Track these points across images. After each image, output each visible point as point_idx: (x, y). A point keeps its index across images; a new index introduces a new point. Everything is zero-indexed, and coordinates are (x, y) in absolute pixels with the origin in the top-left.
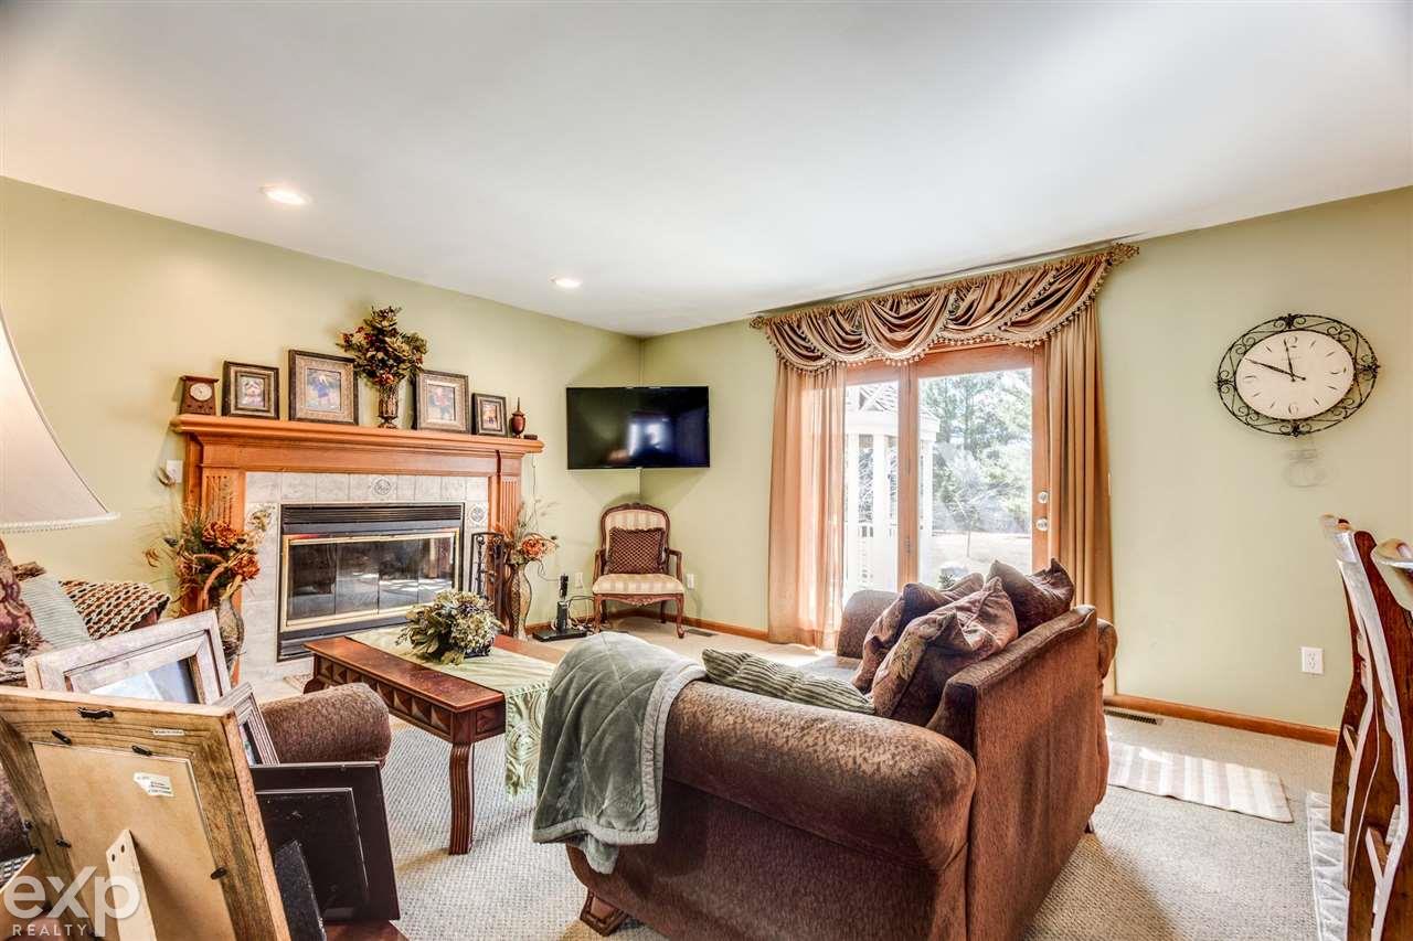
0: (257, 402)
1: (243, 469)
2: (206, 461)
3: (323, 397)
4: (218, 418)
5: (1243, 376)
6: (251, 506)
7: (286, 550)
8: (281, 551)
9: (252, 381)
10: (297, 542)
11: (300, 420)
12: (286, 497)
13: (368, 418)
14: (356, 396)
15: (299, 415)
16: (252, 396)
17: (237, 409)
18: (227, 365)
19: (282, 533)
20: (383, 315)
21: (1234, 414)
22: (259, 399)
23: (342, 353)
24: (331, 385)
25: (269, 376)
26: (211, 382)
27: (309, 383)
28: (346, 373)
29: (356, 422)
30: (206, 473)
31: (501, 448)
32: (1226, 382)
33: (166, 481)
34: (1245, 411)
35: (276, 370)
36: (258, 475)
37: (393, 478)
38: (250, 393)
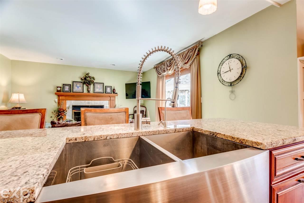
0: (68, 90)
1: (66, 100)
2: (60, 99)
3: (78, 88)
4: (62, 93)
5: (222, 71)
6: (67, 106)
7: (73, 112)
8: (72, 113)
9: (67, 86)
10: (75, 111)
11: (74, 92)
12: (73, 104)
13: (85, 91)
14: (83, 88)
15: (74, 91)
16: (67, 89)
17: (64, 91)
18: (63, 84)
19: (72, 110)
20: (87, 74)
21: (220, 81)
22: (68, 89)
23: (81, 81)
24: (80, 86)
25: (69, 86)
26: (61, 87)
27: (76, 86)
28: (81, 84)
29: (83, 92)
30: (60, 101)
31: (110, 95)
32: (219, 73)
33: (55, 102)
34: (222, 80)
35: (70, 85)
36: (68, 101)
37: (91, 101)
38: (67, 88)
